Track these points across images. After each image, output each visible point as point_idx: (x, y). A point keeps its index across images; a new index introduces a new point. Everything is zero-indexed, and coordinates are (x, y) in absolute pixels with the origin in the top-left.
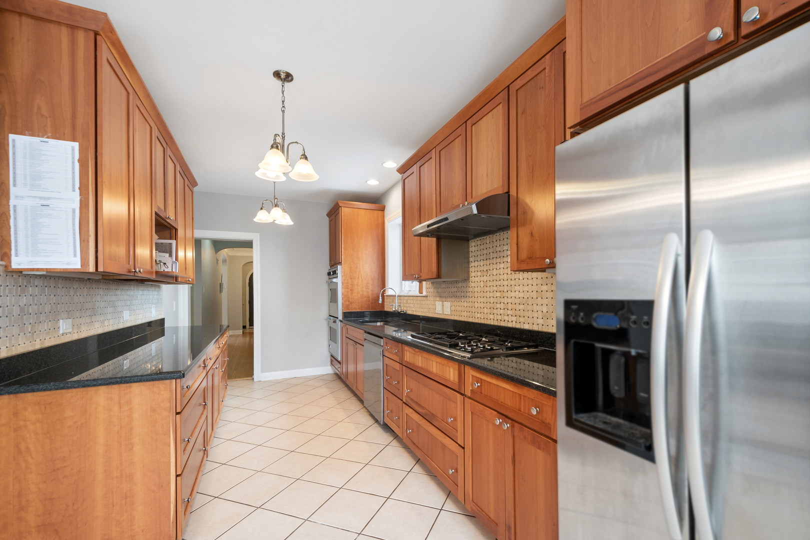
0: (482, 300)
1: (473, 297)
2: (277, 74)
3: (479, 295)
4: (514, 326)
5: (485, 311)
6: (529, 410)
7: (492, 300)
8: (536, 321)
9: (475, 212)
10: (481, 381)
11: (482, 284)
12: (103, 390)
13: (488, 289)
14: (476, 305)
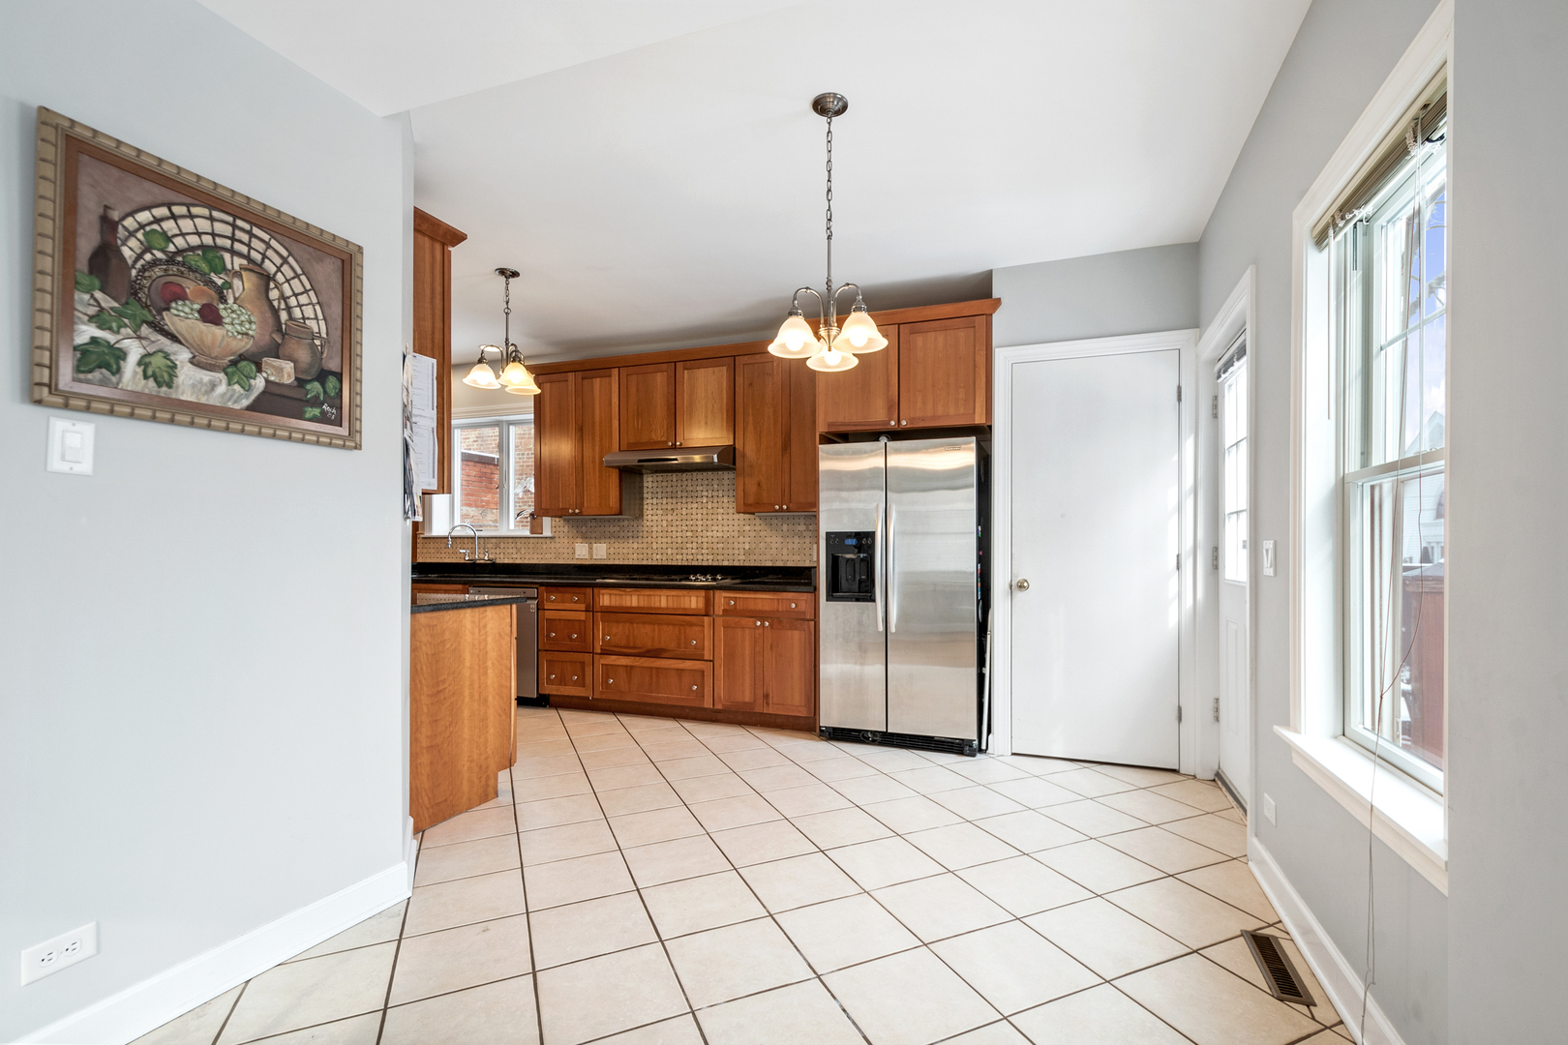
2: (502, 272)
4: (710, 564)
6: (790, 605)
8: (736, 557)
9: (716, 460)
10: (735, 599)
12: (469, 611)
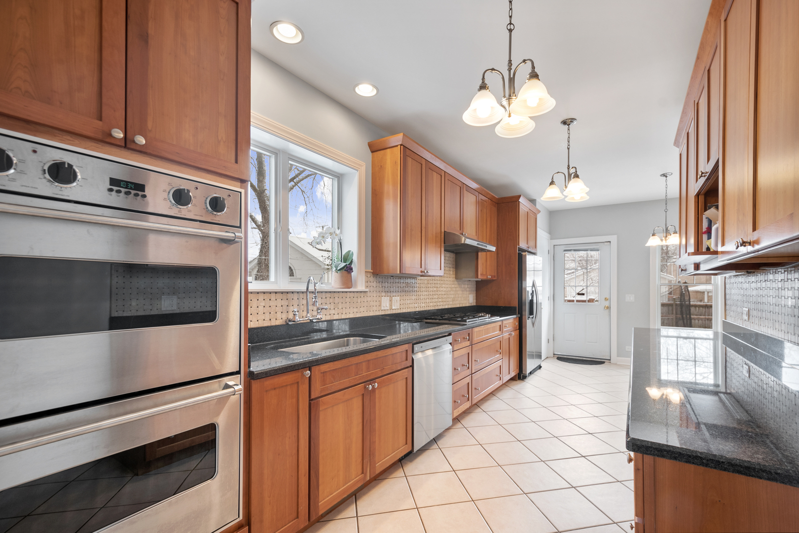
0: (426, 293)
1: (420, 291)
3: (424, 289)
5: (428, 301)
7: (431, 293)
11: (426, 282)
13: (429, 285)
14: (422, 297)
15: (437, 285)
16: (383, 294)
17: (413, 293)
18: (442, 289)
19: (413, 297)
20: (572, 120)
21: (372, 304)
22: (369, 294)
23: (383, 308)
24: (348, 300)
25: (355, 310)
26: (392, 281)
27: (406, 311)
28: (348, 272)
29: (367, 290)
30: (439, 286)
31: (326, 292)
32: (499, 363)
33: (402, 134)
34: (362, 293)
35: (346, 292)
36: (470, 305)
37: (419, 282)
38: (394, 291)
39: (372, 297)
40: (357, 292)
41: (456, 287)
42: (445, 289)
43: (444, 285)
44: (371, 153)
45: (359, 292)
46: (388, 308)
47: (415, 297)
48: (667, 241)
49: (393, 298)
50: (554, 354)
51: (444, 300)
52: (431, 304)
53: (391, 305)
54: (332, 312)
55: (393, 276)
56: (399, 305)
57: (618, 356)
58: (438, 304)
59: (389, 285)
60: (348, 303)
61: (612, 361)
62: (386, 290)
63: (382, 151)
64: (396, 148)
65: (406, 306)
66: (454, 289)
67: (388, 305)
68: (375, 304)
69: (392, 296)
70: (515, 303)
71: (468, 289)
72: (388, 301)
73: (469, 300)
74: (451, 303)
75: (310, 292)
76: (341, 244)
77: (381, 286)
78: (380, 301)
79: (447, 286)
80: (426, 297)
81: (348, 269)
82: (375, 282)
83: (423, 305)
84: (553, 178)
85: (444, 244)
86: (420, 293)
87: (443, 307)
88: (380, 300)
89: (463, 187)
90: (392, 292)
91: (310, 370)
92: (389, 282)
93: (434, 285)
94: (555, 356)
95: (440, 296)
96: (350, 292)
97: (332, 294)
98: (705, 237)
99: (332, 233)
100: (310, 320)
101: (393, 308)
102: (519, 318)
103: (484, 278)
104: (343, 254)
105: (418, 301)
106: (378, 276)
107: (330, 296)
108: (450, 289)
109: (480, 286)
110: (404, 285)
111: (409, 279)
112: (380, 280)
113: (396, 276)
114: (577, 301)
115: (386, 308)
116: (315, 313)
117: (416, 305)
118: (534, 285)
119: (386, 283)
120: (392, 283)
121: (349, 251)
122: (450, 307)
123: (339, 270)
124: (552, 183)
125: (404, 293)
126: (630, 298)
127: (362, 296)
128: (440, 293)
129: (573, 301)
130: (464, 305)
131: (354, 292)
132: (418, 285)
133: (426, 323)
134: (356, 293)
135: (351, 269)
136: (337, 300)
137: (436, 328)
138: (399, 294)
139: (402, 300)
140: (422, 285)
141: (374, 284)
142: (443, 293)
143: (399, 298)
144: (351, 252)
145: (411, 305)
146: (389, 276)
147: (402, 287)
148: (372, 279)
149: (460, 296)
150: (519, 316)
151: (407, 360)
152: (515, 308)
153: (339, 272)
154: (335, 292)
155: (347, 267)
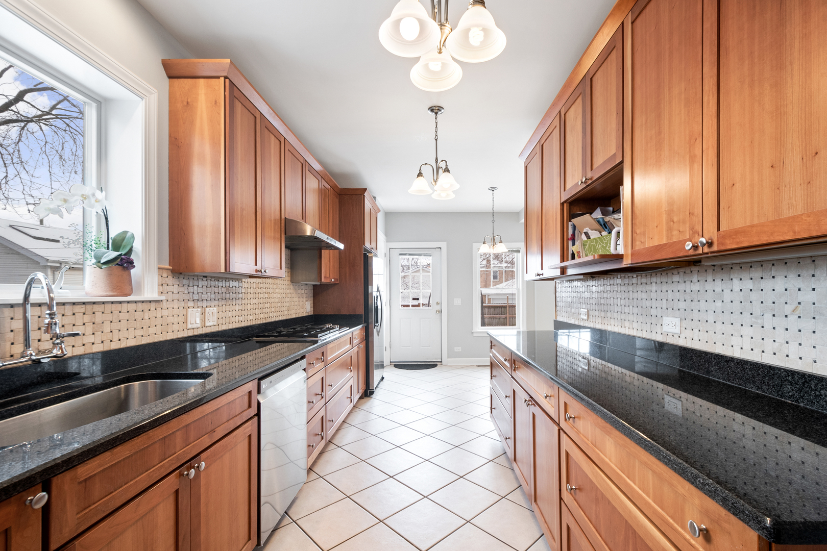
0: (255, 301)
1: (246, 299)
3: (252, 296)
5: (257, 311)
7: (262, 301)
13: (259, 291)
14: (249, 307)
15: (268, 291)
16: (191, 304)
17: (237, 302)
18: (275, 295)
19: (237, 308)
20: (440, 108)
21: (170, 320)
22: (165, 305)
23: (190, 326)
24: (123, 316)
25: (139, 333)
26: (205, 283)
27: (227, 328)
28: (124, 267)
29: (163, 298)
30: (271, 291)
31: (74, 304)
32: (350, 383)
33: (228, 61)
34: (153, 304)
35: (120, 302)
36: (307, 314)
37: (246, 285)
38: (209, 299)
39: (170, 309)
40: (143, 302)
41: (291, 292)
42: (278, 296)
43: (277, 291)
44: (167, 80)
45: (147, 301)
46: (199, 326)
47: (240, 307)
48: (495, 249)
49: (207, 309)
50: (391, 362)
51: (278, 309)
52: (262, 316)
53: (203, 321)
54: (89, 339)
55: (206, 277)
56: (216, 319)
57: (448, 358)
58: (271, 315)
59: (200, 290)
60: (124, 322)
61: (443, 363)
62: (196, 297)
63: (190, 80)
64: (217, 80)
65: (227, 320)
66: (289, 295)
67: (198, 321)
68: (176, 320)
69: (205, 306)
70: (361, 311)
71: (305, 295)
72: (198, 315)
73: (306, 308)
74: (286, 313)
75: (33, 305)
76: (106, 219)
77: (186, 292)
78: (185, 316)
79: (281, 291)
80: (255, 306)
81: (124, 262)
82: (176, 286)
83: (251, 317)
84: (420, 169)
85: (285, 235)
86: (246, 301)
87: (277, 319)
88: (185, 313)
89: (304, 166)
90: (205, 301)
91: (47, 488)
92: (200, 286)
93: (264, 290)
94: (392, 363)
95: (273, 305)
96: (128, 302)
97: (89, 307)
98: (570, 243)
99: (88, 197)
100: (34, 361)
101: (207, 324)
102: (366, 327)
103: (328, 281)
104: (112, 235)
105: (243, 313)
106: (182, 276)
107: (83, 310)
108: (284, 295)
109: (318, 291)
110: (224, 290)
111: (231, 282)
112: (185, 282)
113: (211, 277)
114: (413, 306)
115: (195, 326)
116: (47, 345)
117: (241, 319)
118: (378, 289)
119: (195, 287)
120: (204, 287)
121: (125, 232)
122: (285, 318)
123: (104, 263)
124: (420, 175)
125: (224, 302)
126: (457, 302)
127: (153, 309)
128: (272, 300)
129: (408, 306)
130: (300, 316)
131: (136, 302)
132: (243, 290)
133: (257, 342)
134: (140, 304)
135: (131, 263)
136: (99, 317)
137: (268, 347)
138: (216, 303)
139: (220, 313)
140: (249, 290)
141: (175, 289)
142: (277, 300)
143: (215, 309)
144: (129, 234)
145: (234, 319)
146: (200, 276)
147: (220, 292)
148: (170, 280)
149: (296, 303)
150: (366, 324)
151: (250, 406)
152: (361, 316)
153: (104, 267)
154: (94, 303)
155: (122, 259)
